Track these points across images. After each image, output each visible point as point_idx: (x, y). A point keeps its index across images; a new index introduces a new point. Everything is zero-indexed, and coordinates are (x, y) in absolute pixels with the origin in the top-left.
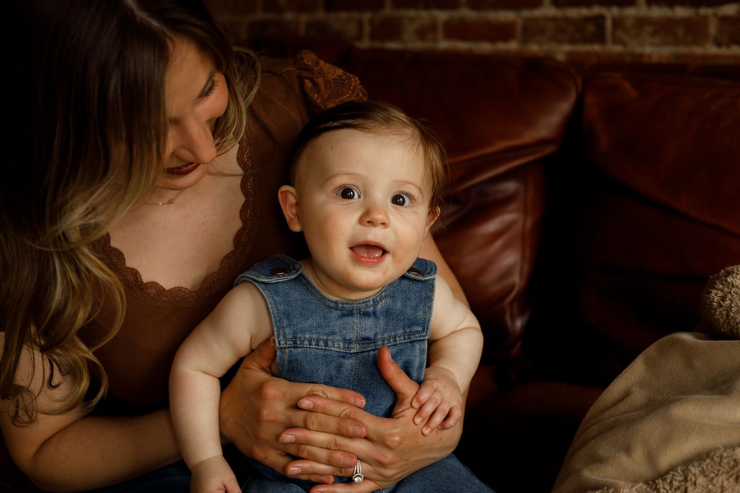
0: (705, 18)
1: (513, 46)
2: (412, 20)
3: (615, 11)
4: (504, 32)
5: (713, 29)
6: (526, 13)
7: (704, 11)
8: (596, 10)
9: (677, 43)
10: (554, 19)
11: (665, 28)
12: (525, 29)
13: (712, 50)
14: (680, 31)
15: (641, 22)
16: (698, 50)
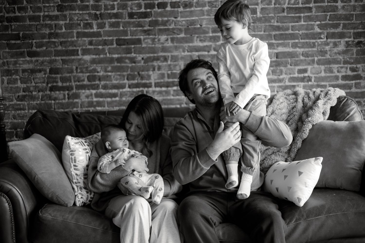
0: (170, 90)
1: (117, 99)
2: (83, 93)
3: (146, 89)
4: (115, 95)
5: (172, 92)
6: (121, 90)
7: (169, 89)
8: (141, 89)
9: (163, 96)
10: (129, 92)
11: (160, 93)
12: (121, 94)
13: (172, 97)
14: (164, 93)
15: (154, 92)
16: (169, 98)
